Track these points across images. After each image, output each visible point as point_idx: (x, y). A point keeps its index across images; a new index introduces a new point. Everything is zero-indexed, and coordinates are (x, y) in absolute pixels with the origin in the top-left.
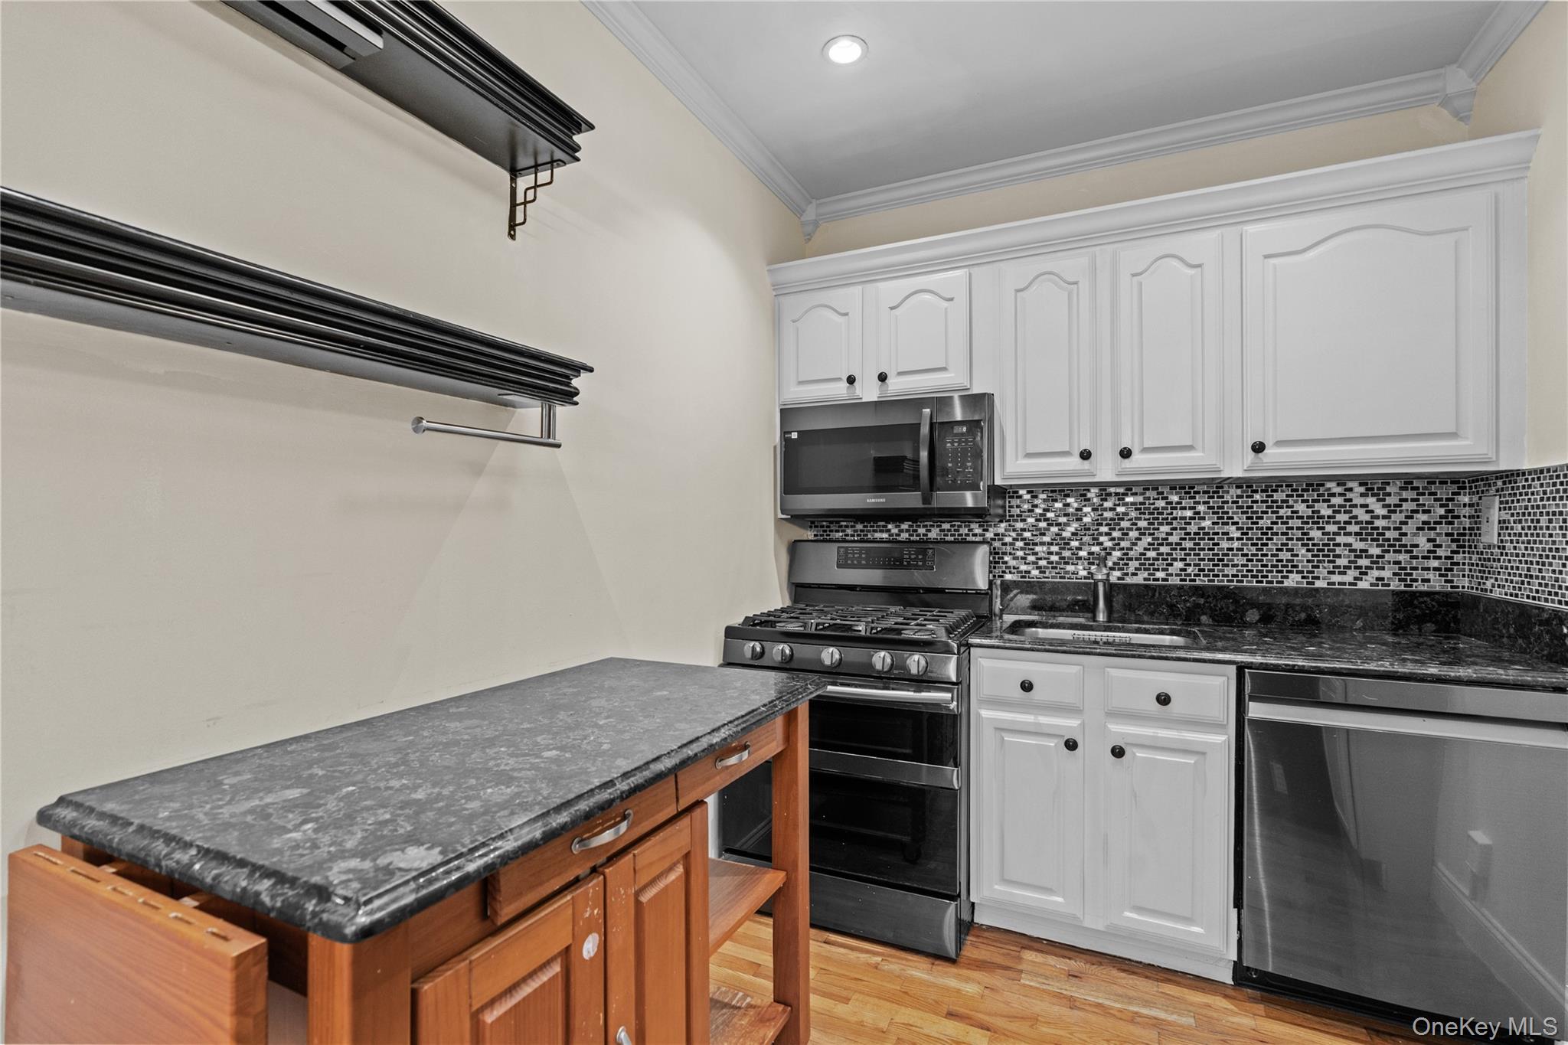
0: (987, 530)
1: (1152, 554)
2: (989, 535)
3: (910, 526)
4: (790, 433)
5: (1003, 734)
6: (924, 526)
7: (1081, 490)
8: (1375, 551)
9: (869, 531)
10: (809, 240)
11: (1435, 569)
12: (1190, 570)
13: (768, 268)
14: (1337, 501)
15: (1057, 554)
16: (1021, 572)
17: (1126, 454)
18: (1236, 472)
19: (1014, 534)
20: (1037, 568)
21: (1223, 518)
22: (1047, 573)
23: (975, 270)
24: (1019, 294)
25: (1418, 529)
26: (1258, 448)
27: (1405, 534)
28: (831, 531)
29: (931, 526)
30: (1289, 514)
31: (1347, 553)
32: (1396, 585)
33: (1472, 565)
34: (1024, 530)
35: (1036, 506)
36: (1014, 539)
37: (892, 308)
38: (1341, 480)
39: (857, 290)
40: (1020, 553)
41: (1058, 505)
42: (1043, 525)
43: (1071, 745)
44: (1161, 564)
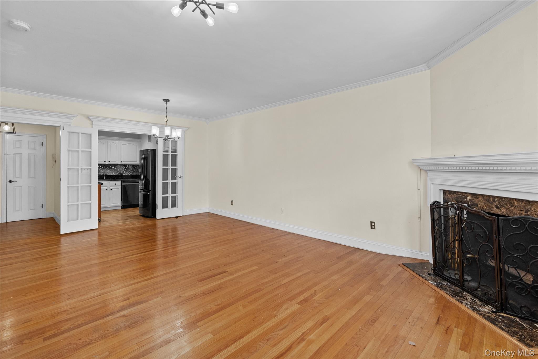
8: (130, 171)
12: (114, 173)
14: (127, 167)
18: (120, 164)
21: (117, 168)
26: (122, 162)
30: (123, 168)
31: (128, 171)
32: (132, 174)
38: (128, 165)
43: (107, 190)
44: (110, 173)
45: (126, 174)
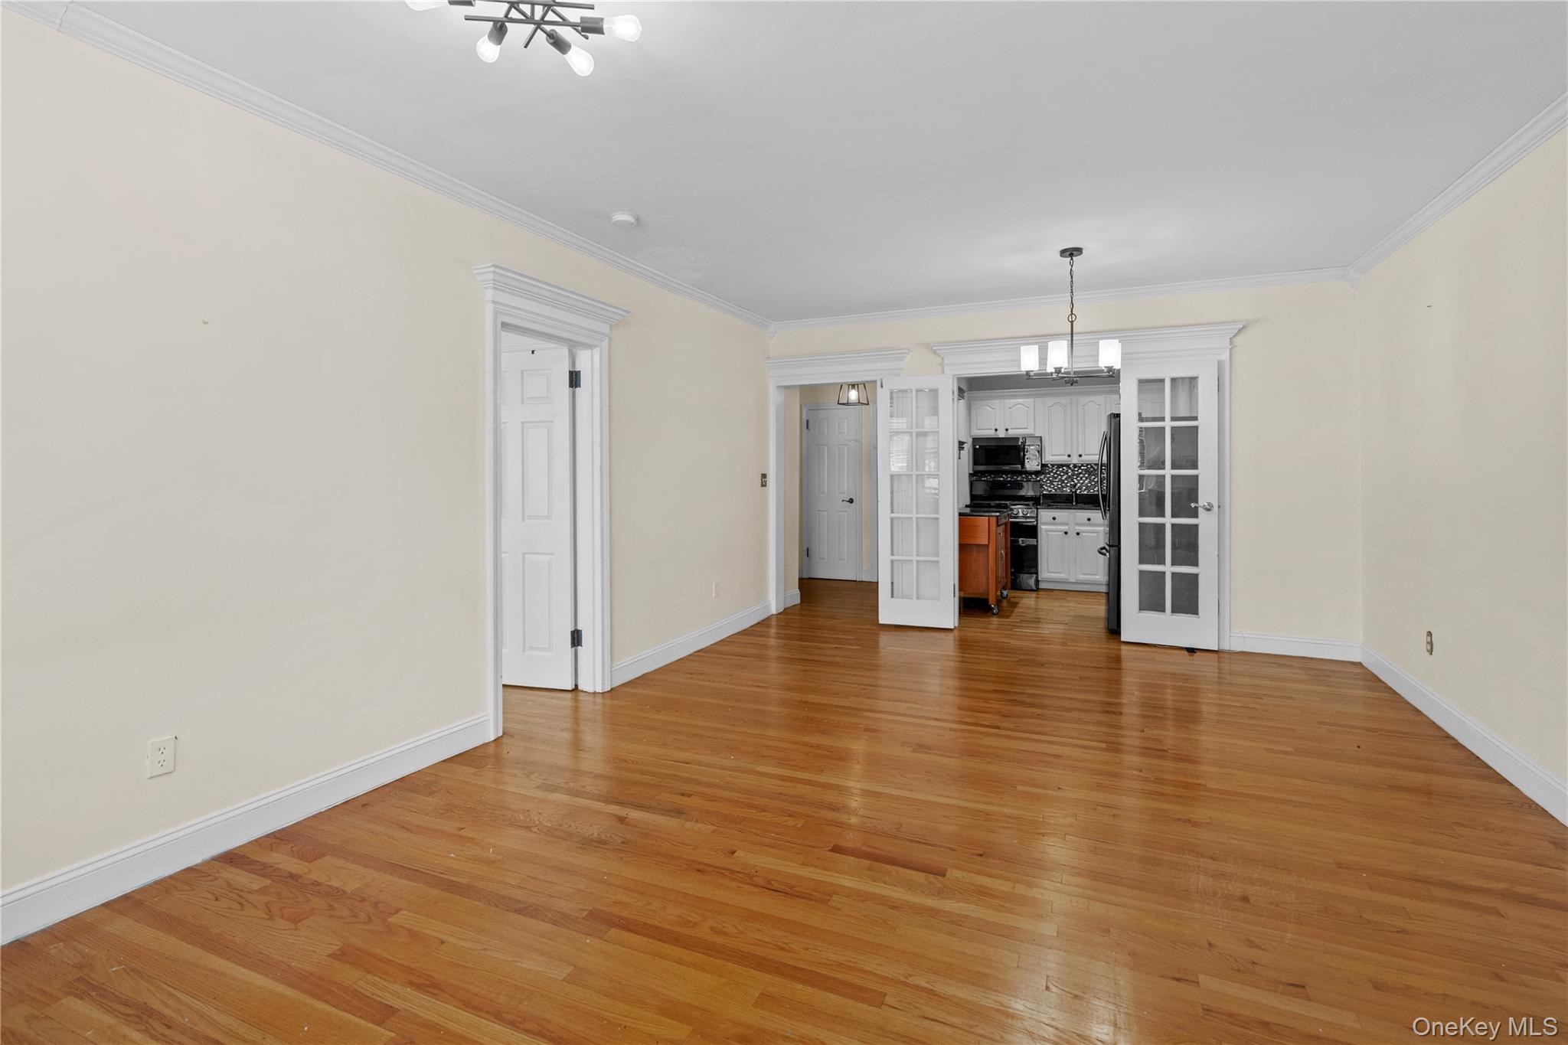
1: (1089, 485)
2: (1038, 479)
3: (1011, 476)
4: (977, 445)
5: (1048, 531)
6: (1016, 476)
7: (1068, 466)
15: (1060, 485)
16: (1048, 491)
17: (1080, 456)
19: (1046, 479)
20: (1054, 489)
22: (1057, 491)
23: (1036, 399)
24: (1051, 407)
28: (983, 477)
34: (1049, 477)
35: (1054, 470)
37: (1010, 409)
40: (1048, 485)
41: (1061, 469)
42: (1056, 476)
43: (1066, 533)
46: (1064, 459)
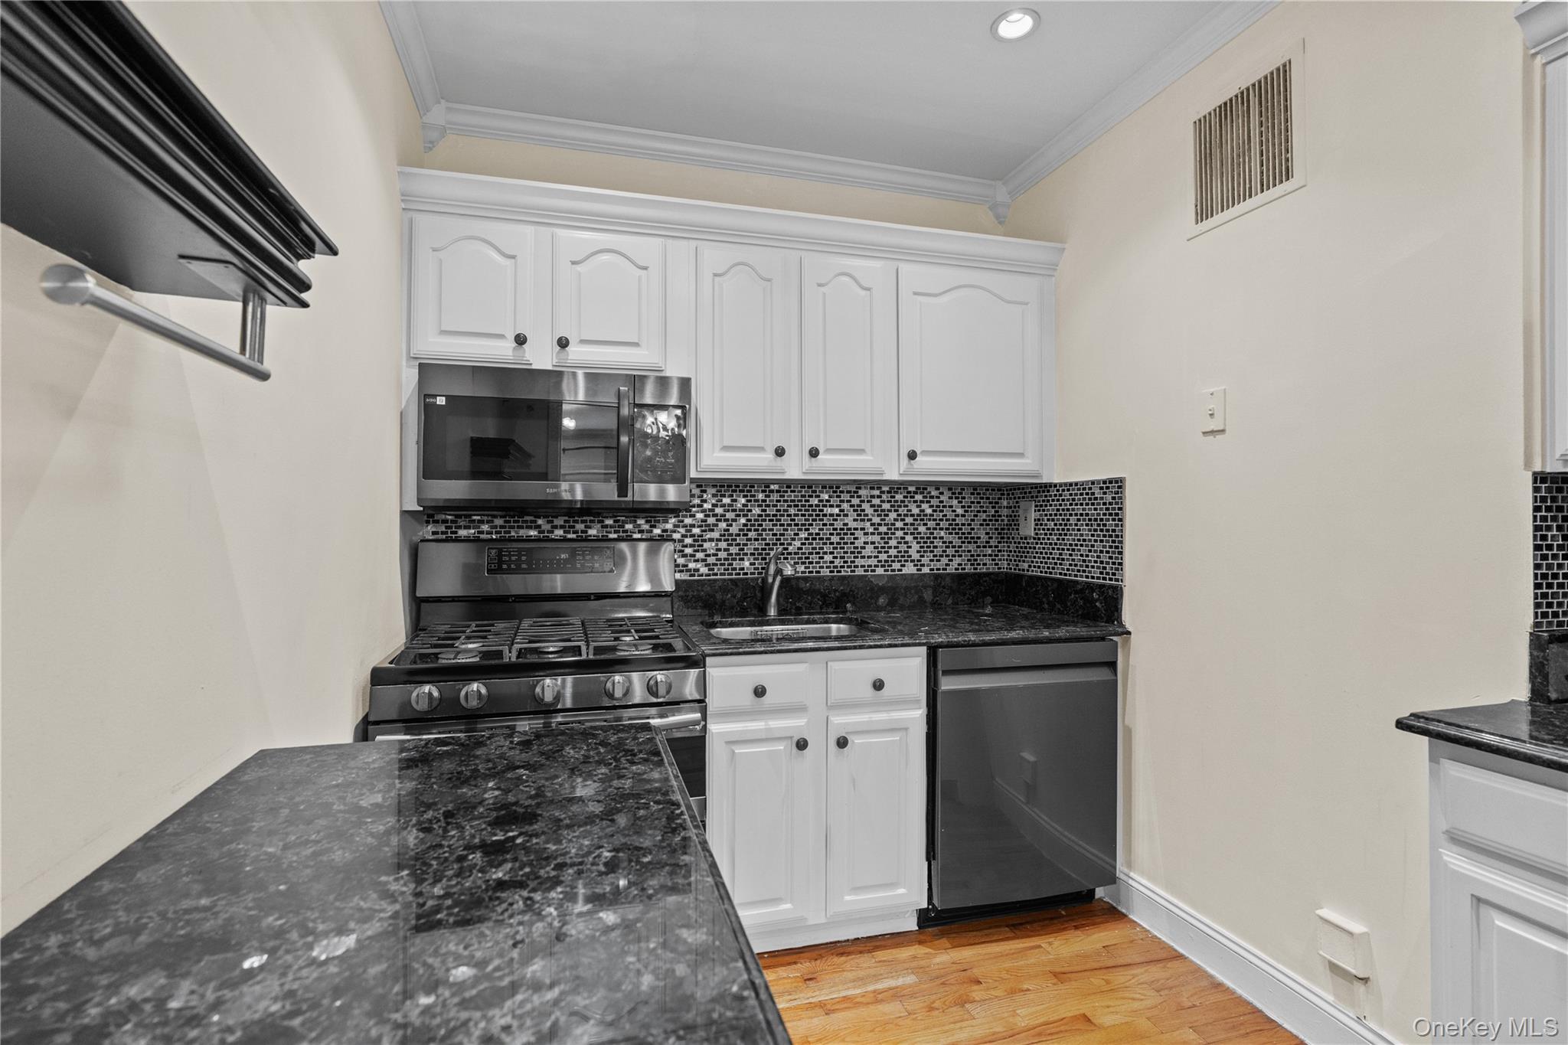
0: (655, 527)
2: (657, 531)
3: (565, 521)
4: (435, 396)
5: (733, 748)
6: (582, 522)
7: (765, 485)
8: (956, 542)
9: (513, 527)
10: (430, 149)
11: (990, 555)
12: (837, 562)
13: (399, 169)
14: (934, 502)
15: (725, 550)
16: (690, 570)
17: (814, 453)
18: (892, 475)
19: (682, 530)
20: (706, 565)
21: (861, 515)
22: (716, 571)
23: (670, 241)
24: (717, 279)
25: (981, 525)
26: (912, 456)
27: (973, 529)
28: (460, 527)
29: (591, 521)
30: (905, 512)
31: (941, 544)
32: (969, 569)
33: (1011, 551)
34: (693, 526)
35: (705, 501)
36: (683, 536)
37: (573, 263)
38: (937, 485)
39: (529, 230)
40: (688, 551)
41: (726, 501)
42: (711, 520)
43: (802, 745)
44: (814, 558)
45: (926, 570)
46: (757, 464)
